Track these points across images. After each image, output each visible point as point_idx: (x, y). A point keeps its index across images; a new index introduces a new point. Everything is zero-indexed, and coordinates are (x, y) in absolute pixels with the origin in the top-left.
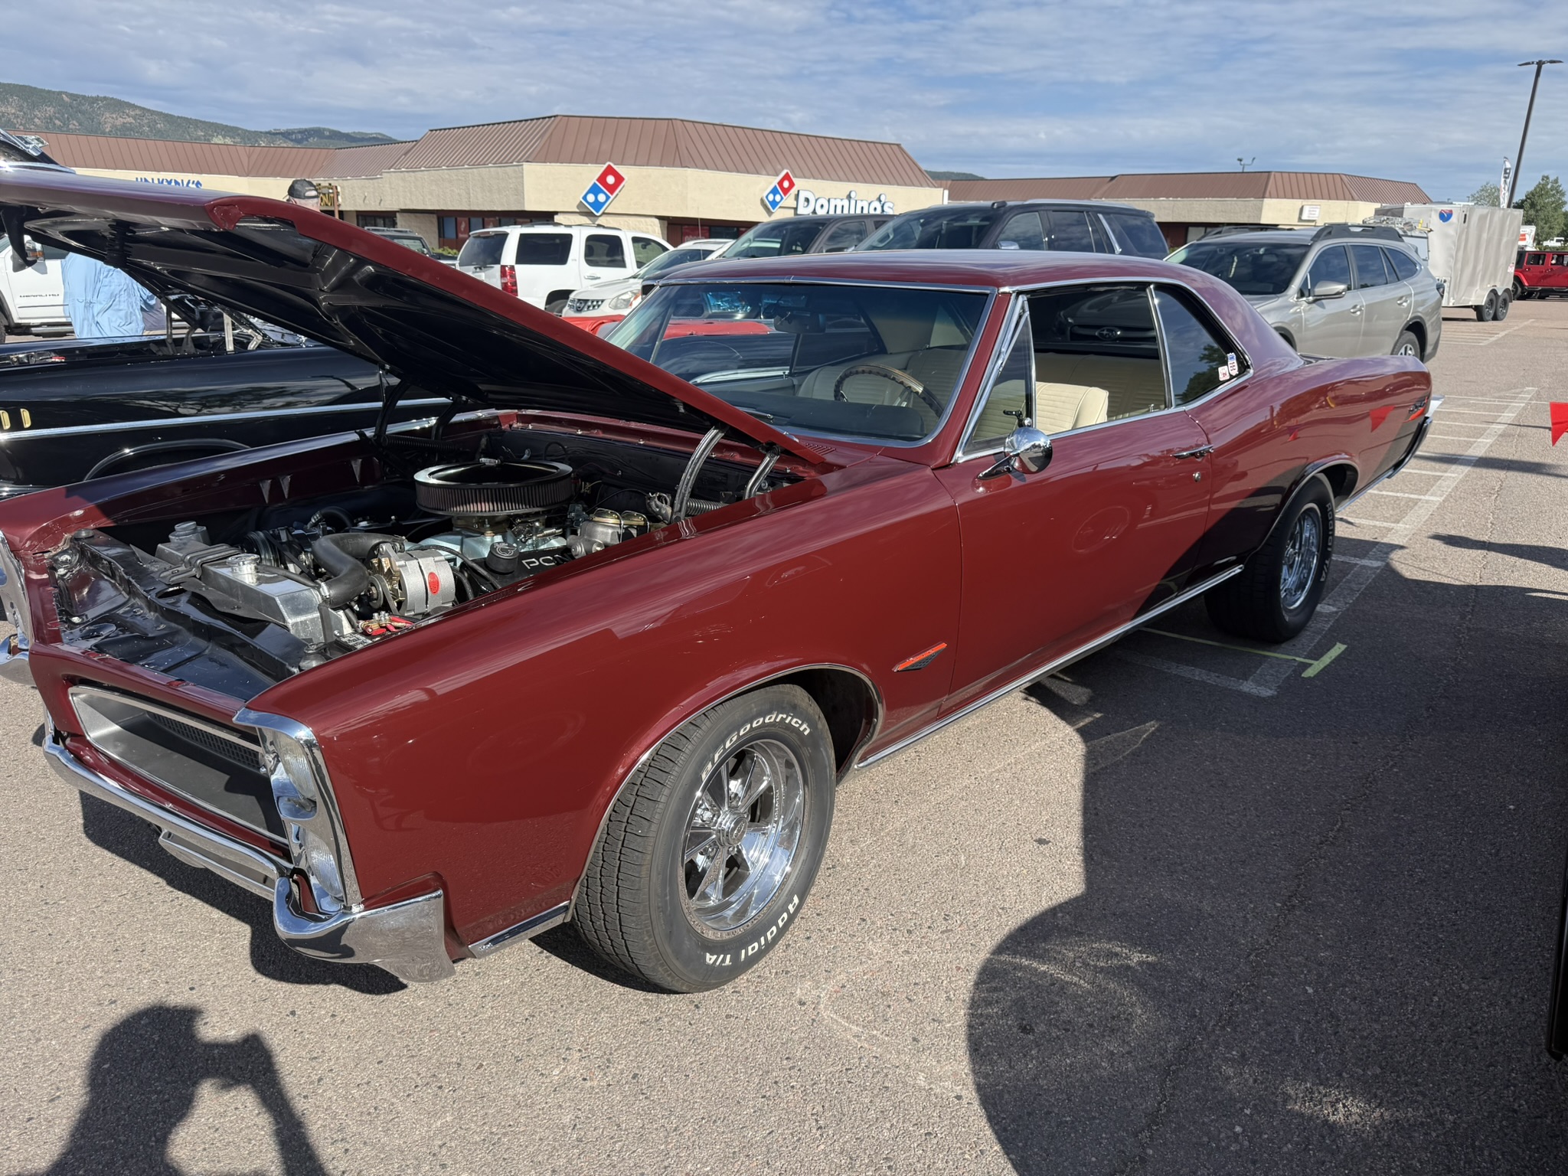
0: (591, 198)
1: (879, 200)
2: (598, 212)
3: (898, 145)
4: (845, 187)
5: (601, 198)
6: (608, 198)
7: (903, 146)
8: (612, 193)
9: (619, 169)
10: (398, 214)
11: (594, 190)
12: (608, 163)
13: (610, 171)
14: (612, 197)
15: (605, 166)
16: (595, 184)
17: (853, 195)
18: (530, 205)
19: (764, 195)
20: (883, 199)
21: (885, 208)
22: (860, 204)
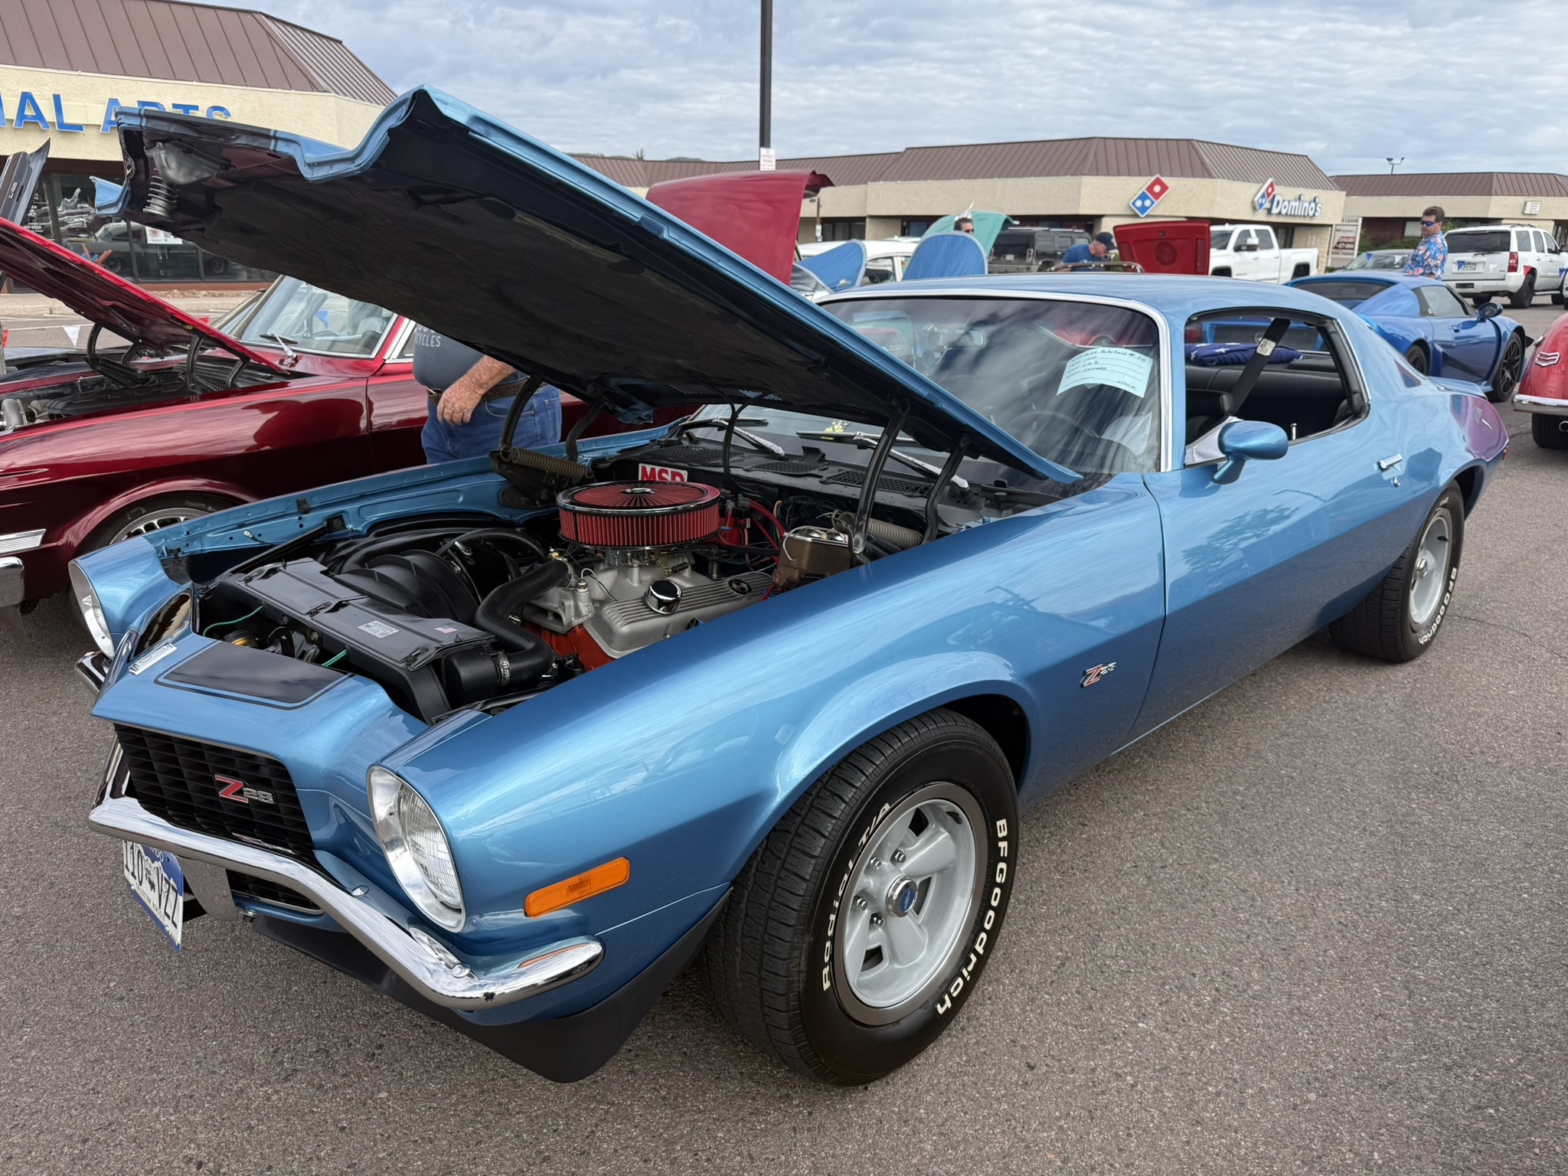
0: (1139, 203)
1: (1315, 201)
2: (1143, 213)
3: (1306, 156)
5: (1147, 203)
6: (1153, 203)
7: (1310, 157)
8: (1157, 199)
9: (1166, 180)
10: (867, 220)
11: (1143, 197)
12: (1156, 176)
13: (1158, 182)
14: (1156, 202)
15: (1153, 179)
16: (1144, 193)
17: (1302, 198)
18: (1084, 210)
19: (1256, 199)
20: (1317, 200)
21: (1318, 209)
22: (1305, 205)
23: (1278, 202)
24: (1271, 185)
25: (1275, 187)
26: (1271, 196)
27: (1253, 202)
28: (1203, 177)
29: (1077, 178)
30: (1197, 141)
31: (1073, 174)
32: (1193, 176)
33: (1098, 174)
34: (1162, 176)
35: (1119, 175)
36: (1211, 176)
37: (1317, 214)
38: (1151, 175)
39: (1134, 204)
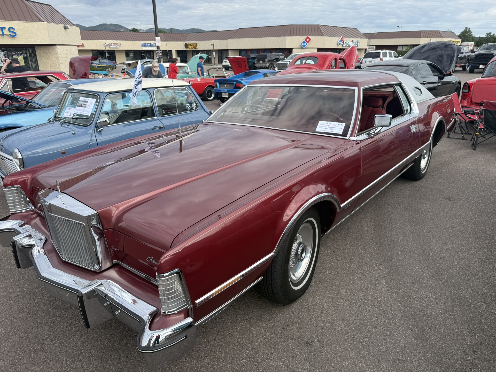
0: (303, 44)
1: (357, 42)
3: (356, 28)
4: (351, 39)
5: (305, 44)
6: (307, 44)
7: (357, 29)
8: (308, 43)
9: (310, 37)
10: (229, 50)
11: (304, 42)
12: (308, 36)
13: (308, 38)
14: (308, 44)
15: (307, 37)
18: (287, 47)
20: (358, 42)
21: (358, 44)
22: (354, 43)
23: (345, 43)
24: (342, 38)
25: (344, 38)
26: (343, 41)
27: (337, 43)
28: (321, 36)
29: (285, 37)
30: (320, 25)
31: (284, 36)
32: (318, 36)
33: (291, 36)
34: (309, 36)
35: (297, 36)
36: (323, 36)
37: (358, 46)
38: (306, 36)
39: (301, 44)
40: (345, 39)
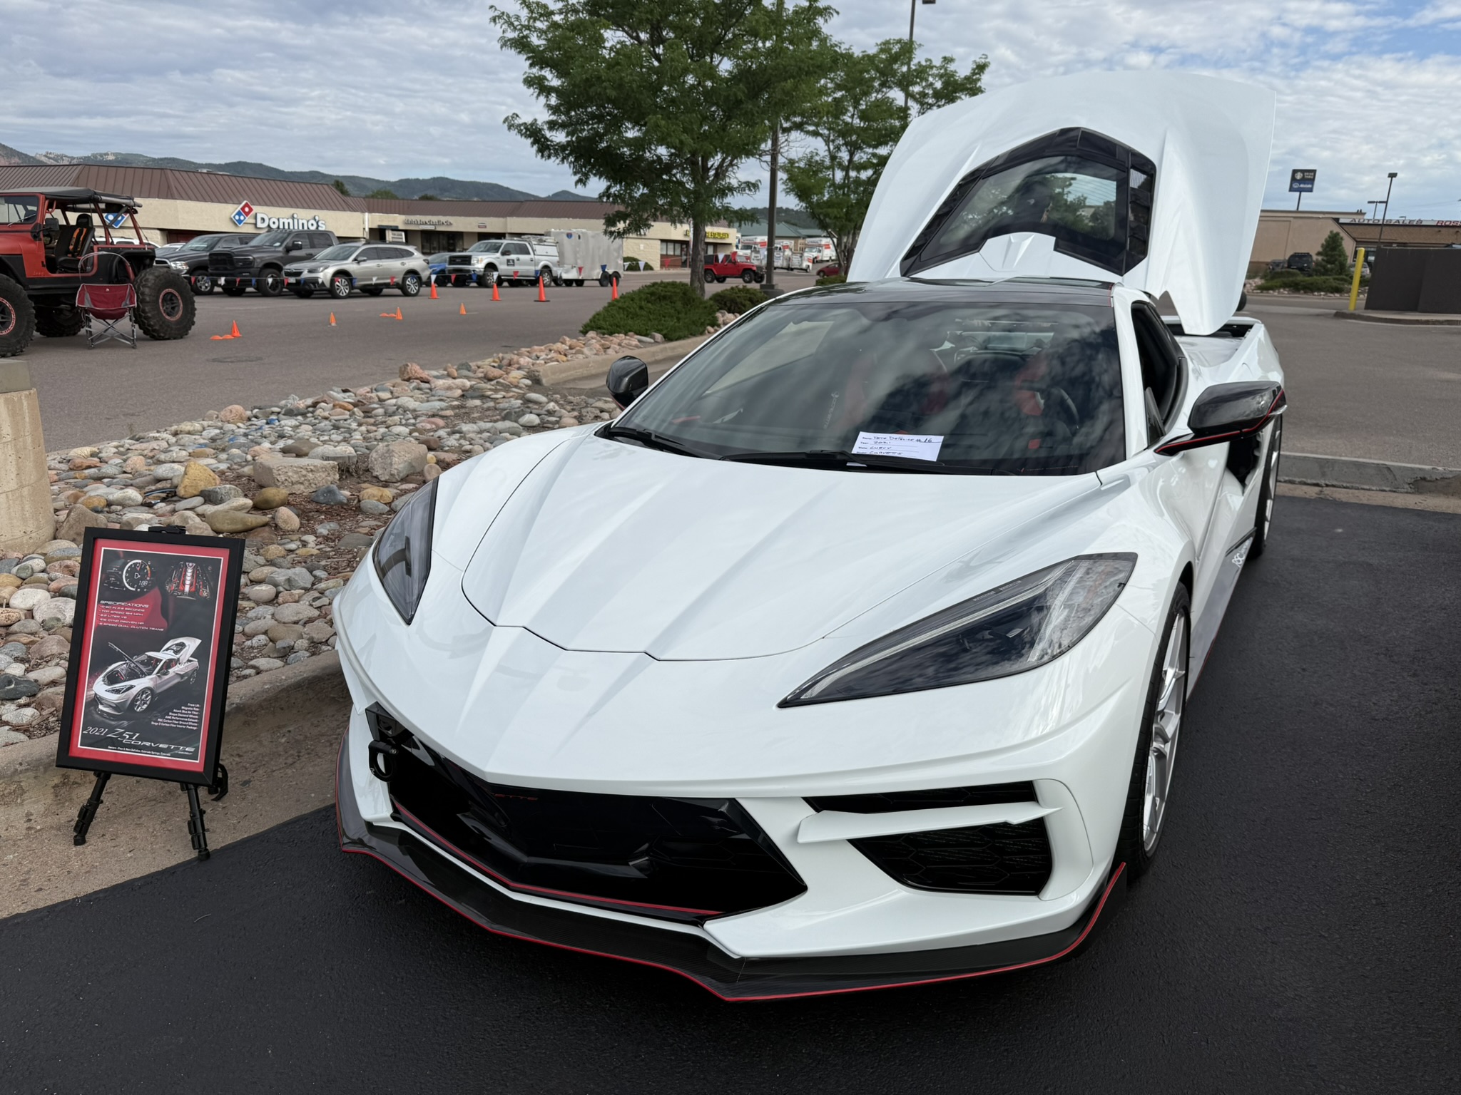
0: (111, 217)
1: (314, 219)
2: (116, 226)
4: (291, 211)
17: (295, 216)
19: (232, 216)
20: (317, 218)
21: (320, 224)
22: (301, 222)
23: (263, 219)
24: (246, 205)
25: (252, 207)
26: (253, 213)
27: (231, 219)
36: (173, 198)
40: (256, 209)
